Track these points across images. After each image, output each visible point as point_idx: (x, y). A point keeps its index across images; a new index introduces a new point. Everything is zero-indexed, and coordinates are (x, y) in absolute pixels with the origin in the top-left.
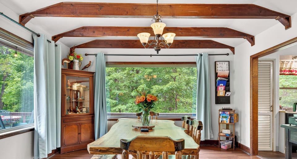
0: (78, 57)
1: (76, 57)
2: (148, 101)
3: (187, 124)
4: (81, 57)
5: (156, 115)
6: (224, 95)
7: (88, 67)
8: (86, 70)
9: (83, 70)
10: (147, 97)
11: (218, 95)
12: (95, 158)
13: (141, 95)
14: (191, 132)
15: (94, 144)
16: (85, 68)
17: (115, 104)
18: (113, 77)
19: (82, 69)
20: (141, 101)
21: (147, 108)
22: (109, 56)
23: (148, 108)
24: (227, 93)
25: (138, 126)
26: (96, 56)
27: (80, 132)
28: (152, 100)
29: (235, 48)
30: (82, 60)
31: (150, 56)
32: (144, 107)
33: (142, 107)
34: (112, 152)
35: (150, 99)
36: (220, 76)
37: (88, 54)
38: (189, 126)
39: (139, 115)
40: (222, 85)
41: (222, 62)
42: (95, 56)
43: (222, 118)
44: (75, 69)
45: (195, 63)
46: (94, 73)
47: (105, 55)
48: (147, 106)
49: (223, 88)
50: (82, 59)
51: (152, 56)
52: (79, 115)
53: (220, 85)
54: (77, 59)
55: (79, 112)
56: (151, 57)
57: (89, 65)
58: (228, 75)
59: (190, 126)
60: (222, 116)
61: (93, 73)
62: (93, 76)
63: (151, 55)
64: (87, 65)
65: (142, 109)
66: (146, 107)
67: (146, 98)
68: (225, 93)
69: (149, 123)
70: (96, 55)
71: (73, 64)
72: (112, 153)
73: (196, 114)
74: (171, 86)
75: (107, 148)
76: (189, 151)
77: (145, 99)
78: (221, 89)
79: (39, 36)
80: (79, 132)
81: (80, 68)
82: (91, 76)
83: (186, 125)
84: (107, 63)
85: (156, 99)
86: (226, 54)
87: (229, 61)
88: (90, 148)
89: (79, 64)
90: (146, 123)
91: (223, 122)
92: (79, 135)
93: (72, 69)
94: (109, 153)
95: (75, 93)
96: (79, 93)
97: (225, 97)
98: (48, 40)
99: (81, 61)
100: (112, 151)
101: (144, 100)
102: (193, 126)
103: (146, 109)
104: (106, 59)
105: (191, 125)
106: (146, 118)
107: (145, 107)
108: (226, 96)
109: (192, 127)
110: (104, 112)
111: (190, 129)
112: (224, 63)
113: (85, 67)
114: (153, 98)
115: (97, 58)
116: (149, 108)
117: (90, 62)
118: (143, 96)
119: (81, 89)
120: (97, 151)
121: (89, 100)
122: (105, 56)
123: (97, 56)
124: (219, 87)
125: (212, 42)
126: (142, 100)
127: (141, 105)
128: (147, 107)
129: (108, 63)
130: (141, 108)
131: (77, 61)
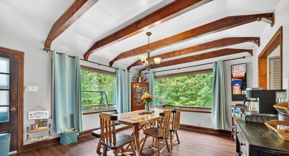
6: (240, 94)
8: (145, 82)
11: (234, 94)
24: (243, 91)
29: (253, 51)
30: (142, 76)
36: (236, 77)
37: (146, 73)
40: (238, 84)
41: (238, 65)
43: (234, 113)
45: (212, 69)
47: (153, 72)
49: (238, 87)
51: (180, 69)
53: (236, 85)
58: (244, 75)
60: (235, 112)
61: (148, 83)
68: (241, 92)
71: (138, 80)
73: (211, 109)
78: (237, 88)
79: (118, 69)
81: (142, 81)
82: (147, 85)
86: (242, 57)
87: (246, 63)
89: (141, 79)
91: (235, 116)
97: (241, 95)
98: (123, 70)
108: (243, 94)
112: (240, 65)
113: (145, 80)
115: (150, 75)
117: (147, 77)
123: (150, 73)
124: (234, 87)
125: (228, 50)
129: (156, 77)
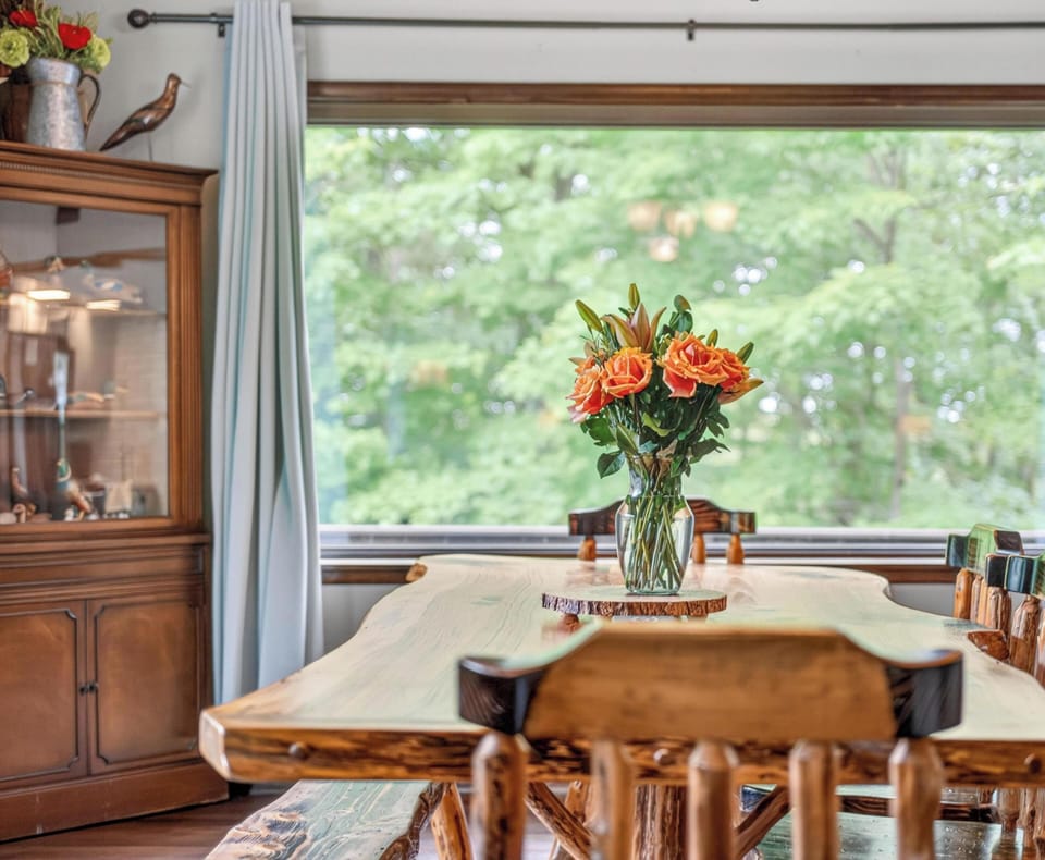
0: (74, 41)
1: (55, 39)
2: (675, 392)
3: (992, 590)
4: (96, 41)
5: (736, 526)
7: (152, 126)
8: (137, 150)
9: (113, 154)
10: (664, 359)
12: (244, 852)
13: (617, 344)
14: (1022, 650)
15: (250, 707)
16: (132, 133)
17: (364, 464)
18: (350, 222)
19: (106, 147)
20: (615, 391)
21: (661, 454)
22: (330, 33)
23: (671, 449)
25: (595, 598)
26: (221, 34)
27: (91, 676)
28: (701, 386)
30: (104, 61)
31: (683, 34)
32: (637, 439)
33: (625, 444)
34: (396, 762)
35: (687, 374)
37: (150, 11)
38: (1008, 603)
39: (591, 525)
42: (213, 29)
44: (47, 137)
46: (209, 180)
47: (296, 20)
48: (662, 433)
50: (101, 52)
51: (699, 34)
52: (85, 536)
54: (66, 59)
55: (78, 507)
56: (691, 37)
57: (164, 107)
59: (1017, 598)
61: (198, 176)
62: (197, 206)
63: (691, 27)
64: (149, 108)
65: (623, 457)
66: (656, 439)
67: (657, 370)
69: (677, 574)
70: (222, 22)
71: (28, 103)
72: (400, 771)
74: (845, 304)
75: (364, 737)
76: (1005, 760)
77: (648, 372)
80: (82, 680)
81: (86, 127)
82: (178, 204)
83: (986, 596)
84: (315, 87)
85: (738, 379)
88: (231, 734)
89: (80, 94)
90: (658, 575)
92: (82, 699)
93: (20, 138)
94: (382, 770)
95: (32, 358)
96: (60, 360)
99: (97, 69)
100: (402, 757)
101: (645, 381)
102: (1036, 602)
103: (657, 461)
104: (309, 53)
105: (1026, 590)
106: (654, 531)
107: (650, 446)
109: (1030, 609)
110: (289, 504)
111: (1018, 628)
113: (133, 128)
114: (712, 363)
115: (228, 49)
116: (682, 450)
117: (175, 79)
118: (629, 353)
119: (81, 331)
120: (286, 755)
121: (161, 403)
122: (301, 29)
123: (235, 29)
126: (626, 383)
127: (616, 422)
128: (665, 442)
129: (328, 91)
130: (614, 448)
131: (60, 74)
